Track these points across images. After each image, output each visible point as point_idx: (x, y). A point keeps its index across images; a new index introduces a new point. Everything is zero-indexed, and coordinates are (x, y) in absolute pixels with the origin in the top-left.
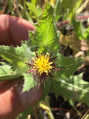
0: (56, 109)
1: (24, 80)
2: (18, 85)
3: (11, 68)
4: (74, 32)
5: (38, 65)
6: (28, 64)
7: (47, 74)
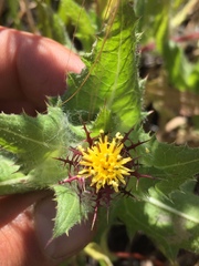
0: (121, 255)
1: (56, 204)
2: (35, 207)
3: (20, 170)
4: (164, 72)
5: (93, 165)
6: (67, 161)
7: (117, 190)
